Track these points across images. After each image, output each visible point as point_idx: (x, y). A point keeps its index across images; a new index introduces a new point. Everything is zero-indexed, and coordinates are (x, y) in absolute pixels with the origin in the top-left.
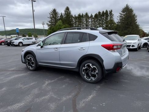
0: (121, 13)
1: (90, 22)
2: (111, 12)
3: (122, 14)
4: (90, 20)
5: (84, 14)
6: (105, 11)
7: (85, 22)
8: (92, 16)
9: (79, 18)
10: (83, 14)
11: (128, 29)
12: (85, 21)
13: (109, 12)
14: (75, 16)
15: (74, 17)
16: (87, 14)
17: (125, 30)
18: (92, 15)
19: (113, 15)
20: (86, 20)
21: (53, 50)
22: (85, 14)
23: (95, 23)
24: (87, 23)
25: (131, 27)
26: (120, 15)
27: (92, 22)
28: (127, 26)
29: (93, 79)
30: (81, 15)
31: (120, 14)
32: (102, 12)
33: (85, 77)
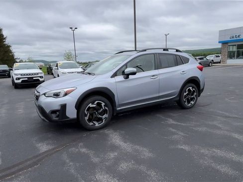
29: (192, 103)
33: (186, 103)
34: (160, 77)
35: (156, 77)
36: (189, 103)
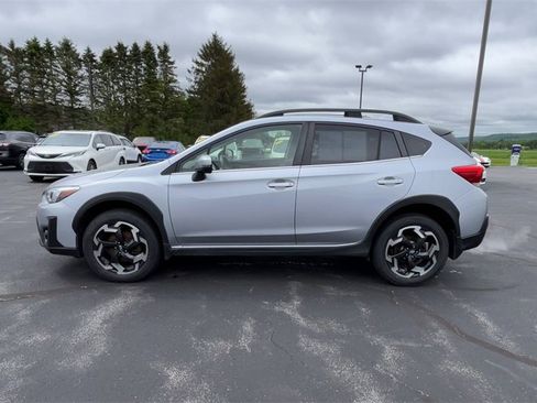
0: (200, 60)
1: (82, 78)
2: (164, 51)
3: (202, 65)
4: (83, 72)
5: (56, 43)
6: (142, 47)
7: (61, 77)
8: (90, 56)
9: (32, 55)
10: (48, 44)
11: (226, 115)
12: (61, 70)
13: (157, 51)
14: (12, 45)
15: (7, 51)
16: (67, 46)
17: (215, 118)
18: (89, 50)
19: (172, 63)
20: (67, 69)
21: (266, 189)
22: (59, 46)
23: (108, 85)
24: (69, 78)
25: (235, 110)
26: (195, 66)
27: (91, 78)
28: (221, 106)
29: (422, 272)
30: (42, 45)
31: (197, 63)
32: (130, 48)
33: (395, 269)
34: (302, 186)
35: (287, 184)
36: (409, 271)
